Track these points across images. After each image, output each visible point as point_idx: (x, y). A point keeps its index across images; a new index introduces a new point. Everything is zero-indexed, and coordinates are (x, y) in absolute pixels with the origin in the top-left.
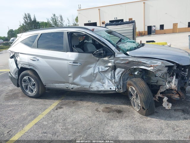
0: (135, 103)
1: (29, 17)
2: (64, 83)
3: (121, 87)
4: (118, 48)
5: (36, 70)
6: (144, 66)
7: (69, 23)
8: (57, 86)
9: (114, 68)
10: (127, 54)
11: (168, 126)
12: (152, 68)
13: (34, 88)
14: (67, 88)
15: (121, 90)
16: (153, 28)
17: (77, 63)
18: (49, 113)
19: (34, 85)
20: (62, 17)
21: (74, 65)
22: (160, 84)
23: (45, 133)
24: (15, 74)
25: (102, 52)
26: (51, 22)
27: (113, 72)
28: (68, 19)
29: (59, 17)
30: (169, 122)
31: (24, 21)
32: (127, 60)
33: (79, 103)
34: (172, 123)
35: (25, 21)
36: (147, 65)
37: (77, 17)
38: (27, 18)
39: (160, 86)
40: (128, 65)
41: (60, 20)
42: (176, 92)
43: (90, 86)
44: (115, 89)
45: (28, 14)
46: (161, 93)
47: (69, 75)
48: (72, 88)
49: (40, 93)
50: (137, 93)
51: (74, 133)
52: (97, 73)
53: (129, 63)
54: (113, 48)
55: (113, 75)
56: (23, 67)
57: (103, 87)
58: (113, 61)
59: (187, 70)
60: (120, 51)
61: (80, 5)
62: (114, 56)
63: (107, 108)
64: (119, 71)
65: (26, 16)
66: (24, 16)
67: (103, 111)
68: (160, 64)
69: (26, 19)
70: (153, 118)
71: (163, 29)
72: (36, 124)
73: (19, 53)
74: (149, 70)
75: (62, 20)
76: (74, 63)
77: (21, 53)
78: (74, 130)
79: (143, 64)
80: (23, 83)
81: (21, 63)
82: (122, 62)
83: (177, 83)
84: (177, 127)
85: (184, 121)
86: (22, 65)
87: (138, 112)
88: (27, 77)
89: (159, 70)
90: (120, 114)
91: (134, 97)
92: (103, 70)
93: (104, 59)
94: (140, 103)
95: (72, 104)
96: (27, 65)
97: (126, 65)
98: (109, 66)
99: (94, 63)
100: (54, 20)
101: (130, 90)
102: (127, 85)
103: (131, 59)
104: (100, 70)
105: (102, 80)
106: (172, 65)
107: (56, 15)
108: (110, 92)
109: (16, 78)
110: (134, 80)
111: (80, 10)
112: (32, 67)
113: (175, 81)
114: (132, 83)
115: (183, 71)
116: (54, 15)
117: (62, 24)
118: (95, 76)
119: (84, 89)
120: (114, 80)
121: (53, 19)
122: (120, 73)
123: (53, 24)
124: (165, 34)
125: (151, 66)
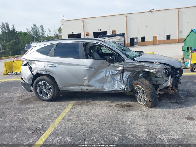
0: (141, 99)
1: (7, 26)
2: (79, 85)
3: (129, 87)
4: (126, 55)
5: (53, 76)
6: (147, 69)
7: (50, 34)
8: (72, 89)
9: (123, 72)
10: (134, 60)
11: (169, 112)
12: (154, 70)
13: (49, 92)
14: (82, 89)
15: (128, 89)
16: (136, 40)
17: (92, 68)
18: (70, 111)
19: (49, 89)
20: (43, 27)
21: (90, 70)
22: (159, 83)
23: (75, 124)
24: (29, 80)
25: (114, 58)
26: (31, 32)
27: (121, 75)
28: (49, 30)
29: (40, 28)
30: (169, 110)
31: (1, 30)
32: (134, 64)
33: (92, 102)
34: (172, 110)
35: (3, 30)
36: (150, 68)
37: (60, 28)
38: (4, 27)
39: (159, 85)
40: (134, 68)
41: (41, 30)
42: (171, 89)
43: (102, 87)
44: (124, 89)
45: (6, 23)
46: (160, 91)
47: (85, 79)
48: (87, 90)
49: (55, 96)
50: (143, 90)
51: (100, 122)
52: (108, 76)
53: (136, 67)
54: (123, 55)
55: (122, 77)
56: (40, 73)
57: (113, 87)
58: (122, 65)
59: (178, 72)
60: (128, 58)
61: (63, 17)
62: (124, 62)
63: (118, 105)
64: (126, 74)
65: (4, 25)
66: (2, 25)
67: (116, 107)
68: (160, 67)
69: (3, 29)
70: (157, 108)
71: (145, 41)
72: (63, 119)
73: (34, 61)
74: (151, 72)
75: (43, 30)
76: (89, 68)
77: (37, 61)
78: (98, 120)
79: (147, 67)
80: (37, 88)
81: (37, 69)
82: (130, 67)
83: (172, 81)
84: (176, 113)
85: (180, 109)
86: (38, 71)
87: (144, 105)
88: (42, 82)
89: (159, 72)
90: (130, 108)
91: (140, 94)
92: (113, 74)
93: (115, 64)
94: (146, 97)
95: (87, 103)
96: (43, 71)
97: (132, 69)
98: (119, 70)
99: (106, 67)
100: (35, 31)
101: (136, 88)
102: (134, 85)
103: (137, 64)
104: (111, 73)
105: (112, 82)
106: (169, 67)
107: (36, 26)
108: (120, 92)
109: (29, 84)
110: (140, 80)
111: (63, 21)
112: (48, 73)
113: (171, 80)
114: (139, 82)
115: (175, 72)
116: (35, 25)
117: (43, 35)
118: (106, 78)
119: (97, 90)
120: (123, 81)
121: (33, 29)
122: (128, 76)
123: (34, 34)
124: (147, 45)
125: (153, 69)
